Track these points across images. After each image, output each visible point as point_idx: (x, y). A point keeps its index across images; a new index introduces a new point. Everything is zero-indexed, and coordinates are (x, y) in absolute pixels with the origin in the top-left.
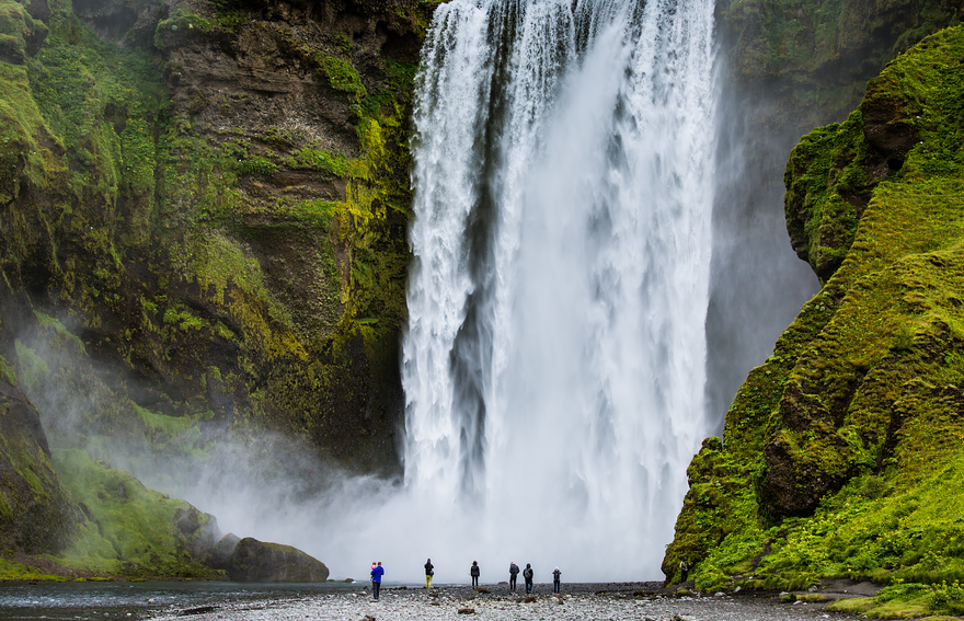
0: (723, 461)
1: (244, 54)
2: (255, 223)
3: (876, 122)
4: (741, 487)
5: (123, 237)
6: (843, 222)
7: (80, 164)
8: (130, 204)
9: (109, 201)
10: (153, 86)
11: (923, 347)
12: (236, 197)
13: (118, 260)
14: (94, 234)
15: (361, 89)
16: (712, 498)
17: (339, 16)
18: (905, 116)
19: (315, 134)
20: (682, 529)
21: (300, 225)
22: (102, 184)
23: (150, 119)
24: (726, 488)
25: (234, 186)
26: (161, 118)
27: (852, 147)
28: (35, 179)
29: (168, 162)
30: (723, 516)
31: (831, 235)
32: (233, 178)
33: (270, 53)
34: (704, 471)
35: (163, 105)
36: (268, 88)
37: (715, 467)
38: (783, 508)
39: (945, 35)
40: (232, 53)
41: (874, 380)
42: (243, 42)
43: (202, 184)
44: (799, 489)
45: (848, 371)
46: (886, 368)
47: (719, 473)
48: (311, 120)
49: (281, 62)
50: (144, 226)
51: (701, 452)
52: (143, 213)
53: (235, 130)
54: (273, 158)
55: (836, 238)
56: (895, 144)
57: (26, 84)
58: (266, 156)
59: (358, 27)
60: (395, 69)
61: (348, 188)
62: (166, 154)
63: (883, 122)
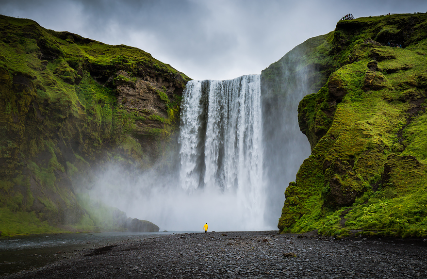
0: (297, 190)
1: (137, 89)
2: (140, 133)
3: (333, 88)
4: (305, 198)
5: (103, 136)
6: (323, 118)
7: (90, 114)
8: (105, 127)
9: (98, 125)
10: (112, 97)
11: (377, 147)
12: (135, 126)
13: (101, 142)
14: (94, 133)
15: (168, 101)
16: (295, 202)
17: (163, 81)
18: (342, 86)
19: (156, 111)
20: (284, 213)
21: (152, 135)
22: (96, 120)
23: (111, 104)
24: (300, 199)
25: (134, 123)
26: (114, 104)
27: (323, 97)
28: (75, 115)
29: (116, 116)
30: (300, 208)
31: (320, 122)
32: (134, 121)
33: (145, 89)
34: (291, 193)
35: (115, 101)
36: (144, 98)
37: (295, 192)
38: (337, 204)
39: (349, 66)
40: (134, 88)
41: (363, 158)
42: (137, 85)
43: (125, 122)
44: (344, 196)
45: (346, 157)
46: (366, 154)
47: (297, 194)
48: (155, 107)
49: (148, 92)
50: (109, 133)
51: (289, 187)
52: (108, 129)
53: (134, 108)
54: (145, 117)
55: (321, 123)
56: (339, 94)
57: (74, 90)
58: (143, 116)
59: (168, 85)
60: (177, 97)
61: (165, 126)
62: (115, 114)
63: (335, 88)
